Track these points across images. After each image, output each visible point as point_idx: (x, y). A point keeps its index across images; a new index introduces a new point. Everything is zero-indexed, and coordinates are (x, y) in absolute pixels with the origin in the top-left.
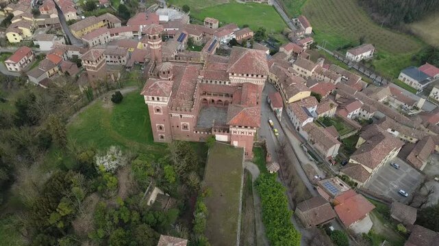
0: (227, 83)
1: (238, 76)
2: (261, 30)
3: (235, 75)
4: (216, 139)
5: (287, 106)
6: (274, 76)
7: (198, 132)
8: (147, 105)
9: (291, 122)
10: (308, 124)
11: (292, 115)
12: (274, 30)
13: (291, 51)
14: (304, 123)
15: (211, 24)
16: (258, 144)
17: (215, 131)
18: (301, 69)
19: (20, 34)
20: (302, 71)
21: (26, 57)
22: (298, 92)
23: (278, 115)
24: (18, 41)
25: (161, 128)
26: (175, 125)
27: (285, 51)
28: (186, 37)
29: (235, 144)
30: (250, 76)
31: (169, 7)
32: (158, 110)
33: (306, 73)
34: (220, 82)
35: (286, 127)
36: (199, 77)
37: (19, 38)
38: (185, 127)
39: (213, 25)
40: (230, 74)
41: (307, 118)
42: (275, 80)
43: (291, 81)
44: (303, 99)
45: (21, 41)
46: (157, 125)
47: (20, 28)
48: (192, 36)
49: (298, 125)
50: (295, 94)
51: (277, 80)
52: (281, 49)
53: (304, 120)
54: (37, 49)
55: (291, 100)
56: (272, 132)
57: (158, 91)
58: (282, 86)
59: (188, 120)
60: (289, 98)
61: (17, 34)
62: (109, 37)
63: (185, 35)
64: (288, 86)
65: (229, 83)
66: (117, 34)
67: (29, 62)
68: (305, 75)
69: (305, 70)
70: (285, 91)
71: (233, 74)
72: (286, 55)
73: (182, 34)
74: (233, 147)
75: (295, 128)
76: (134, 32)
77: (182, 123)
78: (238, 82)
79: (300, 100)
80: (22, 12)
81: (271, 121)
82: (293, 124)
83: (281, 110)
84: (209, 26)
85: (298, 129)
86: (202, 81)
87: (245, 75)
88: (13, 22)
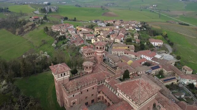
0: (117, 94)
15: (186, 70)
19: (96, 41)
25: (58, 94)
28: (159, 69)
31: (171, 54)
34: (114, 91)
39: (187, 71)
46: (57, 91)
47: (97, 39)
48: (164, 70)
62: (124, 54)
66: (128, 54)
73: (158, 66)
76: (136, 56)
77: (66, 98)
78: (122, 97)
84: (184, 71)
86: (106, 85)
88: (98, 36)
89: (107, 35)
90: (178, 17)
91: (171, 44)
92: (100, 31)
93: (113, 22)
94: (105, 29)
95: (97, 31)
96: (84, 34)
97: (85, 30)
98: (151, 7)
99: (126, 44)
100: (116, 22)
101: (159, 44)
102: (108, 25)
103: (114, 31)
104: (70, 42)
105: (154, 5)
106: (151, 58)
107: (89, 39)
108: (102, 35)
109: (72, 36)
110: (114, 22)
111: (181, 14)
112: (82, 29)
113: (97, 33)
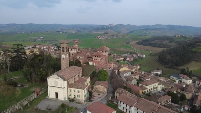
4: (89, 64)
74: (94, 66)
92: (31, 52)
98: (40, 39)
102: (33, 48)
103: (44, 50)
105: (41, 38)
110: (35, 46)
113: (29, 54)
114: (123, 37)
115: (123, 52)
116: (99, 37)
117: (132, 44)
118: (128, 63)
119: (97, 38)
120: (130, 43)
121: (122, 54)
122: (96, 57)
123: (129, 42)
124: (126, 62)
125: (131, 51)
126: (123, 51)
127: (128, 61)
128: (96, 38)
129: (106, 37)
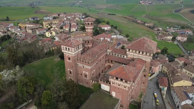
0: (125, 57)
1: (132, 52)
2: (165, 49)
3: (131, 51)
4: (102, 87)
5: (172, 89)
6: (166, 69)
7: (94, 82)
8: (63, 53)
9: (173, 100)
10: (187, 104)
11: (174, 95)
12: (174, 53)
13: (183, 62)
14: (183, 103)
16: (136, 102)
17: (101, 81)
18: (188, 72)
19: (51, 33)
20: (189, 74)
21: (48, 42)
22: (182, 80)
23: (162, 92)
24: (49, 36)
25: (71, 72)
26: (80, 73)
27: (179, 61)
28: (121, 45)
29: (114, 94)
30: (141, 53)
31: (120, 35)
32: (69, 59)
33: (191, 75)
34: (121, 56)
35: (169, 103)
36: (108, 50)
37: (50, 35)
38: (86, 76)
40: (127, 50)
41: (187, 99)
42: (167, 71)
43: (177, 72)
44: (186, 87)
45: (50, 36)
46: (68, 70)
47: (52, 31)
49: (178, 104)
50: (179, 81)
51: (167, 72)
52: (176, 60)
53: (183, 100)
54: (54, 40)
55: (175, 84)
56: (154, 101)
57: (69, 44)
58: (170, 75)
59: (87, 70)
60: (173, 83)
61: (49, 33)
63: (121, 44)
64: (174, 75)
65: (127, 57)
67: (48, 44)
68: (191, 76)
69: (191, 73)
70: (172, 79)
71: (129, 50)
72: (179, 64)
73: (120, 43)
74: (111, 96)
75: (175, 105)
77: (84, 72)
78: (132, 57)
79: (182, 87)
80: (56, 26)
81: (155, 94)
82: (174, 103)
83: (166, 89)
85: (178, 107)
86: (110, 54)
87: (138, 52)
88: (51, 29)
89: (59, 27)
90: (104, 10)
91: (116, 28)
92: (50, 25)
93: (57, 15)
94: (54, 22)
95: (47, 24)
96: (32, 29)
97: (31, 26)
98: (78, 3)
99: (84, 31)
100: (60, 15)
101: (108, 29)
102: (54, 18)
103: (65, 22)
104: (20, 40)
105: (80, 2)
106: (110, 39)
107: (41, 34)
108: (56, 27)
109: (18, 34)
110: (59, 15)
111: (105, 7)
112: (27, 25)
113: (47, 27)
114: (172, 2)
115: (171, 25)
116: (141, 2)
117: (184, 13)
118: (179, 44)
119: (140, 3)
120: (182, 12)
121: (170, 28)
122: (117, 78)
123: (180, 10)
124: (176, 43)
125: (183, 22)
126: (171, 23)
127: (179, 41)
128: (137, 3)
129: (150, 2)
